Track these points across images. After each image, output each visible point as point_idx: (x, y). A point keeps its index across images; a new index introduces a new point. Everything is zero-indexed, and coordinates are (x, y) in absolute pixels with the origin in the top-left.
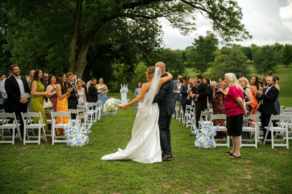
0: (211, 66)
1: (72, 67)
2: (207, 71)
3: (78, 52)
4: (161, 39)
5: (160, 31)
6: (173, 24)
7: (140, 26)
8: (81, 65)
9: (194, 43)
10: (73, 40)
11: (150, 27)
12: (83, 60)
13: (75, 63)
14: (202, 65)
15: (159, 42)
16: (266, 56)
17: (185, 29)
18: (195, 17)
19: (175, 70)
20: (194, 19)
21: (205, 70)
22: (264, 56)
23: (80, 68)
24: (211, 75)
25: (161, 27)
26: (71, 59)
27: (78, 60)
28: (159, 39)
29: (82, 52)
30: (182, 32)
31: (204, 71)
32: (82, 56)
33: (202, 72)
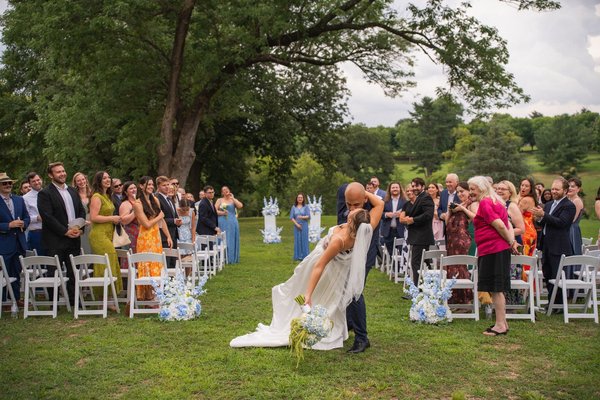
0: (449, 158)
1: (167, 165)
2: (440, 169)
3: (177, 134)
4: (345, 104)
5: (342, 89)
6: (369, 74)
7: (303, 79)
8: (183, 161)
9: (414, 112)
10: (167, 111)
11: (321, 81)
12: (188, 151)
13: (171, 156)
14: (430, 157)
15: (342, 111)
16: (562, 136)
17: (393, 84)
18: (413, 59)
19: (374, 168)
20: (411, 63)
21: (435, 166)
22: (558, 135)
23: (181, 165)
25: (344, 81)
26: (164, 149)
27: (177, 152)
28: (341, 106)
29: (185, 134)
30: (387, 90)
31: (436, 169)
32: (186, 141)
33: (431, 171)
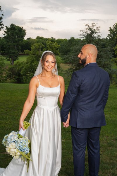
2: (18, 59)
24: (27, 63)
33: (14, 60)
